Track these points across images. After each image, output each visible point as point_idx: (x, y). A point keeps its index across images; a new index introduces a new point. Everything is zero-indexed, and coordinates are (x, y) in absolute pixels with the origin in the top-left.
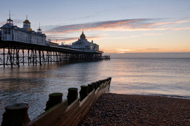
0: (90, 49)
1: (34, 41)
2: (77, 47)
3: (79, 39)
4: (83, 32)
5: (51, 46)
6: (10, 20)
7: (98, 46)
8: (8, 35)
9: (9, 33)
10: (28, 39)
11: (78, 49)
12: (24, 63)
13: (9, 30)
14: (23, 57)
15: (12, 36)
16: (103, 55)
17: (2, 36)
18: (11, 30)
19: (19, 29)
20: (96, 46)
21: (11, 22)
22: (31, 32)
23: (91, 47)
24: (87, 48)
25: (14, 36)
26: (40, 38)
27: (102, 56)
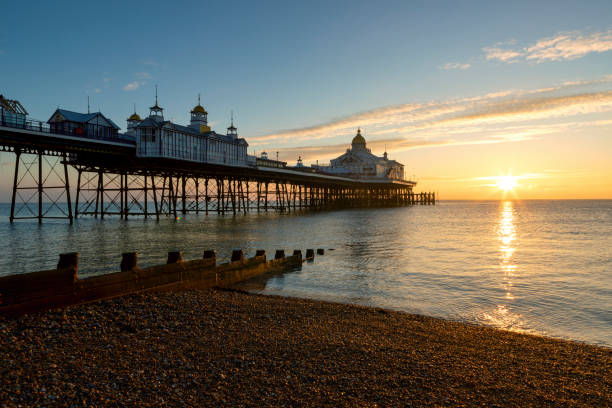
0: (375, 174)
1: (215, 156)
2: (340, 170)
3: (348, 150)
4: (359, 131)
5: (260, 168)
6: (156, 108)
7: (401, 167)
8: (149, 144)
9: (153, 139)
10: (198, 152)
11: (342, 175)
12: (197, 211)
13: (154, 133)
14: (197, 197)
15: (158, 146)
16: (416, 190)
17: (138, 146)
18: (157, 133)
19: (177, 129)
20: (394, 167)
21: (159, 114)
22: (207, 136)
23: (380, 169)
24: (367, 172)
25: (164, 146)
26: (230, 149)
27: (413, 195)
